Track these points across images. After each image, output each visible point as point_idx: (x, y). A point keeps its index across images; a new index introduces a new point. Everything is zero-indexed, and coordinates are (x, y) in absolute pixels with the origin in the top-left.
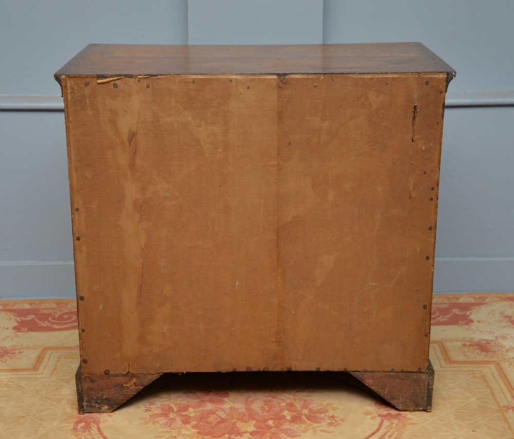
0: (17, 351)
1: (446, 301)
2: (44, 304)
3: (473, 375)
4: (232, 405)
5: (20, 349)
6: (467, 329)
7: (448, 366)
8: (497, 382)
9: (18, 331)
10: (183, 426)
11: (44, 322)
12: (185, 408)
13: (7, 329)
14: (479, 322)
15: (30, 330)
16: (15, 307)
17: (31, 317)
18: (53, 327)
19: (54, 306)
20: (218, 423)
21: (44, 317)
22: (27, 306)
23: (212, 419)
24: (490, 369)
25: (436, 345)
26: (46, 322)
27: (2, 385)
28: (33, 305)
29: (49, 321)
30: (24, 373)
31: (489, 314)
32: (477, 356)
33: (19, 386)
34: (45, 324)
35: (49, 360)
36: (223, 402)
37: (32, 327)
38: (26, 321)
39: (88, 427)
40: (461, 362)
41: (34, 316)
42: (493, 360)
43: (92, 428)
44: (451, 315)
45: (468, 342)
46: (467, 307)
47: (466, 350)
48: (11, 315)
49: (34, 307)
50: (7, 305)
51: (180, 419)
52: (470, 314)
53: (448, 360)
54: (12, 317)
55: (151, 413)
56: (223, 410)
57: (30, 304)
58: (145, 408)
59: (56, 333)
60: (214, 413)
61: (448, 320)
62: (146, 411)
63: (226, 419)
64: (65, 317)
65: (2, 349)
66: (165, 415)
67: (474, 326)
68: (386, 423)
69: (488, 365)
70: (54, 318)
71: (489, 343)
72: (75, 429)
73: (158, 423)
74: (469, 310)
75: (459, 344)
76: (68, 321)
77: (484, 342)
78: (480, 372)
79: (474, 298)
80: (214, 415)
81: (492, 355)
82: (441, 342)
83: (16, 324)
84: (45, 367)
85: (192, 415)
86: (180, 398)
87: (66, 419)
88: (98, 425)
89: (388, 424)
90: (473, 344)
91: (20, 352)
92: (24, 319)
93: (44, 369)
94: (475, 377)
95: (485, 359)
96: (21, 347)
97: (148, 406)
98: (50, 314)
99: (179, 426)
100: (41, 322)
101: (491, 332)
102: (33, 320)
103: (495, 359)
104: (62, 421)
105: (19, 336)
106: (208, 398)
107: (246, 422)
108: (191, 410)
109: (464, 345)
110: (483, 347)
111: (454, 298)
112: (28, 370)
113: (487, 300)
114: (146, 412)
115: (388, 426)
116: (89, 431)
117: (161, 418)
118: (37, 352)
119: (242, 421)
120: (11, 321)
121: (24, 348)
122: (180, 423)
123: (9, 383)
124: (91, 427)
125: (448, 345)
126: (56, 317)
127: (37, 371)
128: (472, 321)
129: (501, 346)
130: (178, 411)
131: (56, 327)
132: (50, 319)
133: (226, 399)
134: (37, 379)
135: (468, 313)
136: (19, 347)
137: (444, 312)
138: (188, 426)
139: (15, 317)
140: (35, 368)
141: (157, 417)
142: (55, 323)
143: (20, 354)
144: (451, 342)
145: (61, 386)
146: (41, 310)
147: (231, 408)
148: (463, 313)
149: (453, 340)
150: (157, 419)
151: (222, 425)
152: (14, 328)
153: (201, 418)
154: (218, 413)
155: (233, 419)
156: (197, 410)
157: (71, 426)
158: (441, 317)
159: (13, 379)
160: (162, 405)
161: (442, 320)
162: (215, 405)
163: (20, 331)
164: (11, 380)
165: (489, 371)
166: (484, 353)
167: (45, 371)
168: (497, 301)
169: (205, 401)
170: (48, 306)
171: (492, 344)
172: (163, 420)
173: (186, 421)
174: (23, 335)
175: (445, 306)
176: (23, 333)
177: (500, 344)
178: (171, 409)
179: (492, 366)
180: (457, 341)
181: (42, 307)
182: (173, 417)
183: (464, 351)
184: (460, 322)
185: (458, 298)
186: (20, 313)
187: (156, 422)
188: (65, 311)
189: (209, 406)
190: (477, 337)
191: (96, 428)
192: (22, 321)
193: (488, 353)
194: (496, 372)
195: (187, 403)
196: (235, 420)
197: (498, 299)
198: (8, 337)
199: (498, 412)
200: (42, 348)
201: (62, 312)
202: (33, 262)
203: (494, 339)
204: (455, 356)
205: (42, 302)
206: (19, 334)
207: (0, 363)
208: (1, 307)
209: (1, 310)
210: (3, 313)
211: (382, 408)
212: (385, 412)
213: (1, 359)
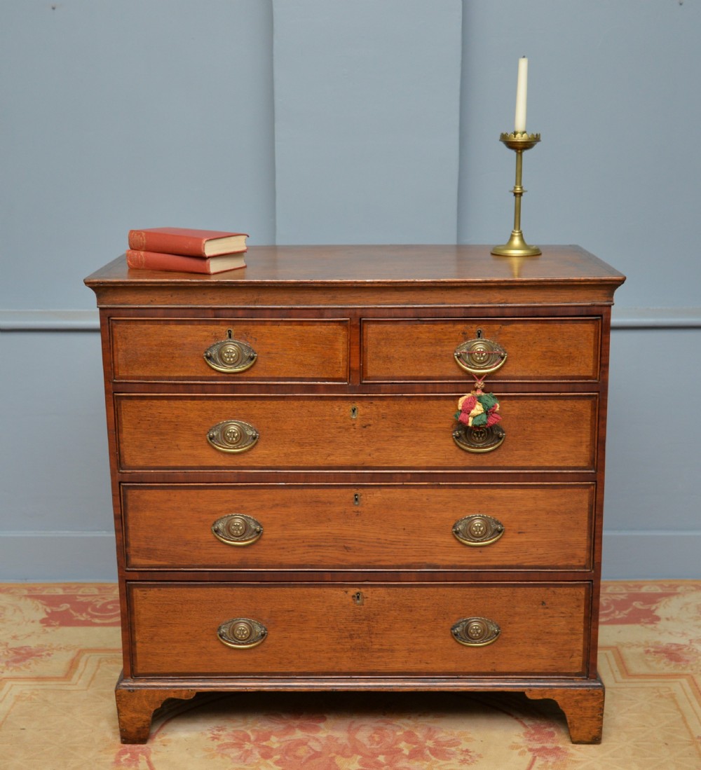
0: (44, 653)
1: (624, 591)
2: (82, 589)
3: (658, 694)
4: (330, 733)
5: (48, 650)
6: (652, 629)
7: (626, 680)
8: (690, 702)
9: (47, 626)
10: (262, 761)
11: (81, 614)
12: (266, 737)
13: (33, 622)
14: (668, 619)
15: (63, 624)
16: (44, 593)
17: (65, 606)
18: (93, 621)
19: (96, 592)
20: (311, 758)
21: (82, 607)
22: (60, 592)
23: (302, 752)
24: (681, 685)
25: (609, 652)
26: (84, 615)
27: (23, 699)
28: (68, 591)
29: (88, 614)
30: (52, 683)
31: (681, 608)
32: (664, 666)
33: (47, 701)
34: (83, 617)
35: (85, 665)
36: (317, 729)
37: (66, 620)
38: (57, 612)
39: (134, 759)
40: (643, 675)
41: (68, 606)
42: (686, 672)
43: (140, 761)
44: (630, 609)
45: (652, 647)
46: (652, 599)
47: (650, 659)
48: (37, 602)
49: (69, 592)
50: (35, 589)
51: (259, 752)
52: (657, 608)
53: (626, 672)
54: (40, 606)
55: (220, 743)
56: (317, 740)
57: (64, 589)
58: (212, 736)
59: (97, 629)
60: (306, 744)
61: (626, 616)
62: (213, 738)
63: (321, 753)
64: (110, 607)
65: (26, 650)
66: (239, 745)
67: (661, 625)
68: (539, 762)
69: (679, 680)
70: (94, 609)
71: (681, 649)
72: (117, 762)
73: (229, 757)
74: (655, 602)
75: (641, 650)
76: (113, 614)
77: (674, 648)
78: (667, 690)
79: (662, 586)
80: (306, 747)
81: (683, 666)
82: (616, 648)
83: (45, 616)
84: (81, 675)
85: (275, 746)
86: (259, 722)
87: (106, 749)
88: (147, 757)
89: (542, 763)
90: (659, 650)
91: (49, 655)
92: (55, 609)
93: (80, 678)
94: (661, 696)
95: (675, 672)
96: (49, 646)
97: (216, 732)
98: (89, 604)
99: (256, 761)
100: (78, 614)
101: (684, 634)
102: (66, 611)
103: (688, 671)
104: (100, 751)
105: (47, 632)
106: (297, 722)
107: (348, 757)
108: (273, 739)
109: (648, 652)
110: (672, 654)
111: (635, 586)
112: (58, 678)
113: (679, 590)
114: (213, 740)
115: (542, 765)
116: (136, 765)
117: (233, 750)
118: (71, 655)
119: (343, 755)
120: (37, 612)
121: (53, 649)
122: (259, 756)
123: (33, 696)
124: (138, 760)
125: (626, 652)
126: (98, 607)
127: (70, 680)
128: (658, 619)
129: (697, 652)
130: (257, 740)
131: (97, 621)
132: (89, 610)
133: (322, 725)
134: (68, 692)
135: (653, 607)
136: (47, 648)
137: (621, 605)
138: (269, 762)
139: (45, 607)
140: (68, 676)
141: (228, 748)
142: (96, 617)
143: (48, 657)
144: (629, 647)
145: (101, 701)
146: (78, 597)
147: (328, 738)
148: (646, 607)
149: (633, 645)
150: (227, 750)
151: (317, 761)
152: (42, 621)
153: (287, 751)
154: (310, 744)
155: (330, 753)
156: (282, 740)
157: (112, 758)
158: (617, 612)
159: (37, 690)
160: (234, 731)
161: (618, 617)
162: (307, 734)
163: (49, 625)
164: (36, 693)
165: (680, 688)
166: (673, 663)
167: (80, 681)
168: (692, 591)
169: (293, 728)
170: (87, 591)
171: (685, 650)
172: (235, 753)
173: (266, 755)
174: (54, 631)
175: (622, 597)
176: (53, 628)
177: (695, 651)
178: (247, 738)
179: (684, 681)
180: (638, 646)
181: (80, 593)
182: (250, 749)
183: (647, 660)
184: (642, 620)
185: (640, 587)
186: (51, 601)
187: (226, 755)
188: (110, 600)
189: (299, 735)
190: (665, 640)
191: (145, 761)
192: (53, 613)
193: (678, 663)
194: (689, 689)
195: (269, 730)
196: (333, 755)
197: (694, 588)
198: (33, 633)
199: (690, 745)
200: (77, 650)
201: (106, 601)
202: (67, 532)
203: (688, 643)
204: (635, 667)
205: (80, 586)
206: (48, 629)
207: (23, 668)
208: (26, 592)
209: (26, 596)
210: (29, 601)
211: (534, 739)
212: (538, 746)
213: (24, 663)
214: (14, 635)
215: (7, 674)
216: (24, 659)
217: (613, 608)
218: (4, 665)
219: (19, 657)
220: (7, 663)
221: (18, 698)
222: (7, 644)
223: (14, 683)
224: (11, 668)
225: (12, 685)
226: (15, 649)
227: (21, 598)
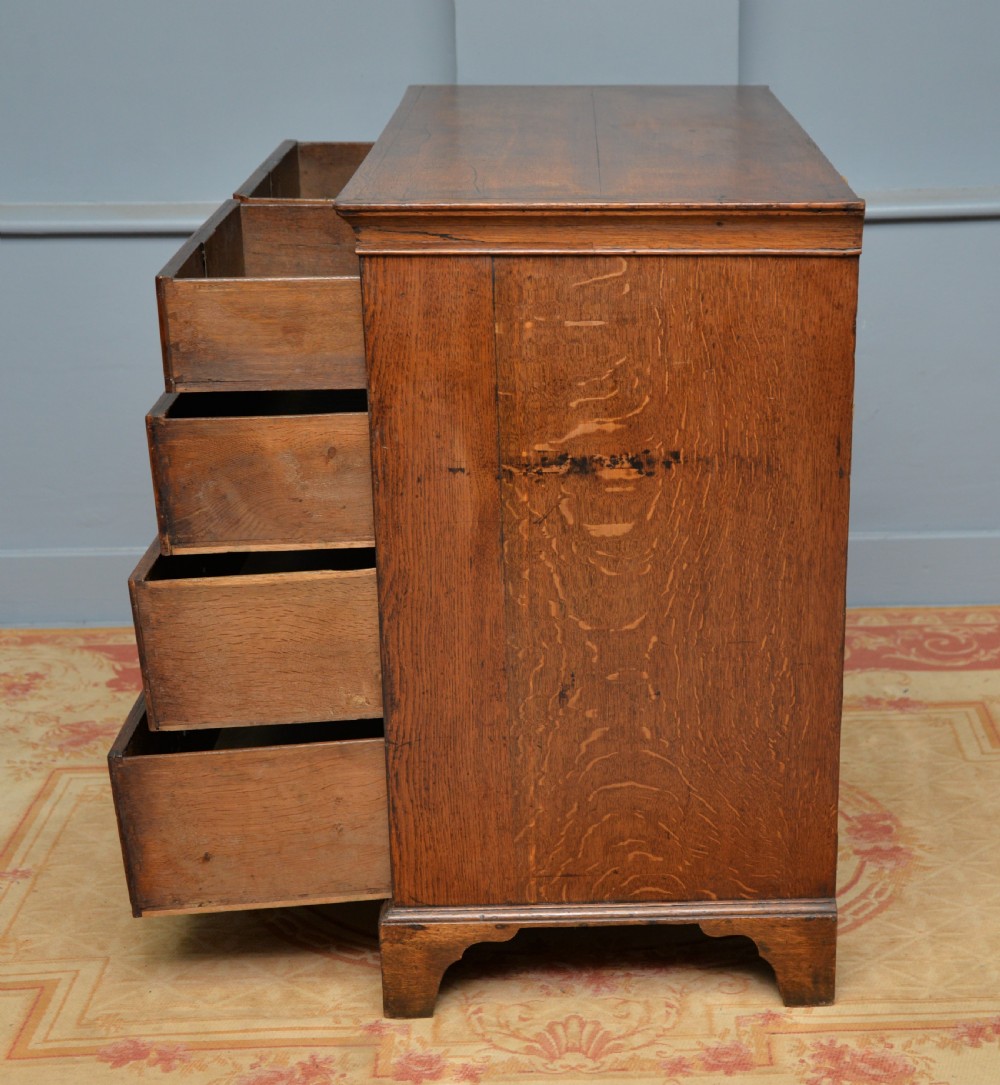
1: (993, 620)
7: (995, 750)
9: (119, 691)
13: (96, 685)
16: (110, 642)
25: (972, 710)
27: (90, 799)
38: (133, 671)
48: (101, 657)
50: (94, 637)
53: (997, 739)
54: (105, 661)
61: (995, 657)
65: (87, 726)
68: (871, 868)
82: (982, 703)
83: (113, 676)
89: (875, 870)
92: (128, 666)
105: (119, 700)
115: (875, 873)
120: (103, 671)
123: (104, 795)
125: (997, 709)
137: (989, 642)
139: (112, 662)
158: (982, 652)
161: (984, 659)
163: (121, 689)
174: (129, 698)
175: (990, 630)
176: (127, 695)
186: (121, 654)
192: (125, 671)
198: (98, 701)
206: (121, 695)
207: (85, 753)
208: (81, 642)
209: (82, 648)
210: (87, 654)
211: (861, 836)
212: (867, 846)
213: (86, 746)
214: (67, 705)
215: (61, 762)
216: (87, 739)
217: (975, 646)
218: (56, 749)
219: (76, 738)
220: (61, 747)
221: (81, 798)
222: (57, 719)
223: (73, 775)
224: (67, 755)
225: (71, 779)
226: (72, 725)
227: (73, 650)
